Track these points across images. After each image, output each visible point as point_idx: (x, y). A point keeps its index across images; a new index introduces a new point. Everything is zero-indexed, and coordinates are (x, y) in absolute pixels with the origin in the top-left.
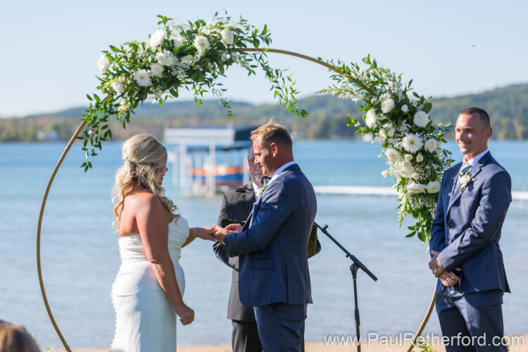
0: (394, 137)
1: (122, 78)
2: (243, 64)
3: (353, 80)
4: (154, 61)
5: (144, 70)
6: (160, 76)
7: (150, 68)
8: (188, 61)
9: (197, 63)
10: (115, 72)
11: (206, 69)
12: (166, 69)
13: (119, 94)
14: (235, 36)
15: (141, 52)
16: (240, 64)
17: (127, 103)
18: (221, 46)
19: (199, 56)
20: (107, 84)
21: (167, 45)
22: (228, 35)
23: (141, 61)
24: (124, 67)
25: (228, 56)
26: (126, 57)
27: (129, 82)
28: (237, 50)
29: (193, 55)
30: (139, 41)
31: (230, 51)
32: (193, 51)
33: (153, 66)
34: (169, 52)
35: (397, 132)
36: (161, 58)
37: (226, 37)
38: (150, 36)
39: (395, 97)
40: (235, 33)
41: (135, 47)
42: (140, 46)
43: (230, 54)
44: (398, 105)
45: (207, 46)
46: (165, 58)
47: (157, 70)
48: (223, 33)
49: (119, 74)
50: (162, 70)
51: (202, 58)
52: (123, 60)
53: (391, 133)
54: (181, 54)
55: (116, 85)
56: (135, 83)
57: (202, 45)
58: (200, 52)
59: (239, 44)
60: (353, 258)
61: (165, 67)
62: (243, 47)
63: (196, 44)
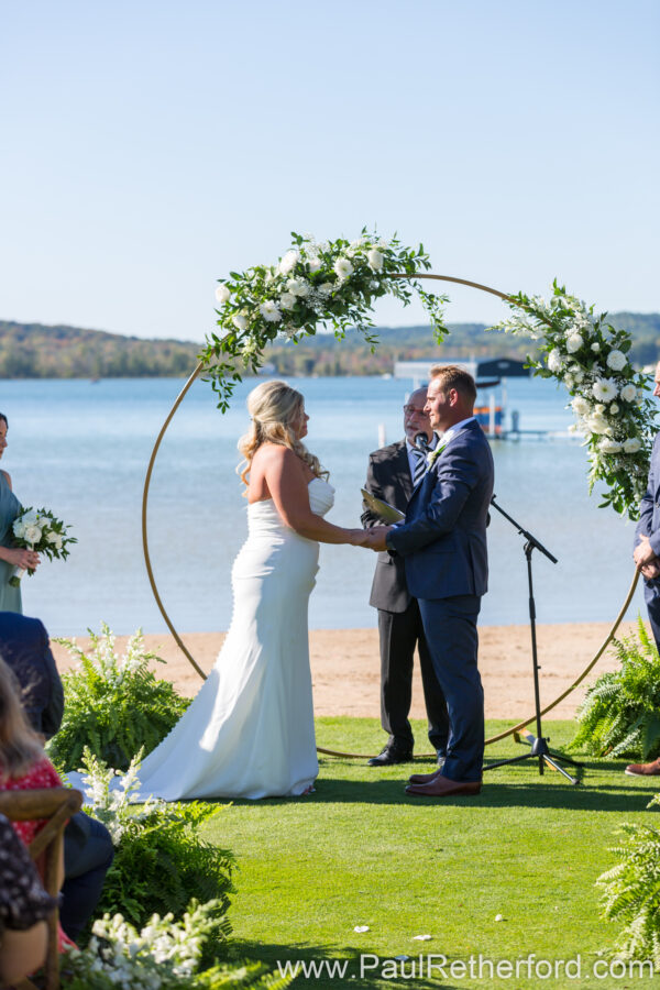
0: (583, 383)
1: (244, 312)
2: (397, 293)
3: (533, 312)
4: (285, 291)
5: (272, 301)
6: (291, 309)
7: (279, 299)
8: (326, 289)
9: (338, 293)
10: (237, 304)
11: (349, 301)
12: (300, 300)
13: (242, 331)
14: (385, 259)
15: (269, 278)
16: (392, 293)
17: (252, 342)
18: (368, 272)
19: (339, 284)
20: (228, 319)
21: (301, 270)
22: (377, 257)
23: (268, 290)
24: (248, 299)
25: (377, 284)
26: (249, 286)
27: (254, 317)
28: (389, 276)
29: (333, 282)
30: (267, 265)
31: (379, 277)
32: (333, 278)
33: (283, 296)
34: (303, 279)
35: (586, 377)
36: (293, 286)
37: (373, 260)
38: (280, 259)
39: (584, 333)
40: (385, 256)
41: (262, 272)
42: (269, 272)
43: (379, 281)
44: (587, 342)
45: (351, 270)
46: (297, 286)
47: (287, 302)
48: (370, 255)
49: (241, 306)
50: (294, 301)
51: (343, 286)
52: (247, 289)
53: (579, 379)
54: (318, 280)
55: (237, 320)
56: (261, 317)
57: (344, 270)
58: (342, 278)
59: (392, 268)
60: (527, 535)
61: (297, 297)
62: (395, 272)
63: (337, 269)
